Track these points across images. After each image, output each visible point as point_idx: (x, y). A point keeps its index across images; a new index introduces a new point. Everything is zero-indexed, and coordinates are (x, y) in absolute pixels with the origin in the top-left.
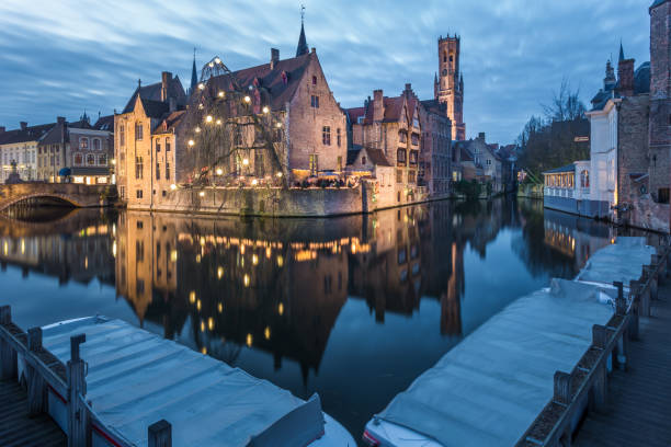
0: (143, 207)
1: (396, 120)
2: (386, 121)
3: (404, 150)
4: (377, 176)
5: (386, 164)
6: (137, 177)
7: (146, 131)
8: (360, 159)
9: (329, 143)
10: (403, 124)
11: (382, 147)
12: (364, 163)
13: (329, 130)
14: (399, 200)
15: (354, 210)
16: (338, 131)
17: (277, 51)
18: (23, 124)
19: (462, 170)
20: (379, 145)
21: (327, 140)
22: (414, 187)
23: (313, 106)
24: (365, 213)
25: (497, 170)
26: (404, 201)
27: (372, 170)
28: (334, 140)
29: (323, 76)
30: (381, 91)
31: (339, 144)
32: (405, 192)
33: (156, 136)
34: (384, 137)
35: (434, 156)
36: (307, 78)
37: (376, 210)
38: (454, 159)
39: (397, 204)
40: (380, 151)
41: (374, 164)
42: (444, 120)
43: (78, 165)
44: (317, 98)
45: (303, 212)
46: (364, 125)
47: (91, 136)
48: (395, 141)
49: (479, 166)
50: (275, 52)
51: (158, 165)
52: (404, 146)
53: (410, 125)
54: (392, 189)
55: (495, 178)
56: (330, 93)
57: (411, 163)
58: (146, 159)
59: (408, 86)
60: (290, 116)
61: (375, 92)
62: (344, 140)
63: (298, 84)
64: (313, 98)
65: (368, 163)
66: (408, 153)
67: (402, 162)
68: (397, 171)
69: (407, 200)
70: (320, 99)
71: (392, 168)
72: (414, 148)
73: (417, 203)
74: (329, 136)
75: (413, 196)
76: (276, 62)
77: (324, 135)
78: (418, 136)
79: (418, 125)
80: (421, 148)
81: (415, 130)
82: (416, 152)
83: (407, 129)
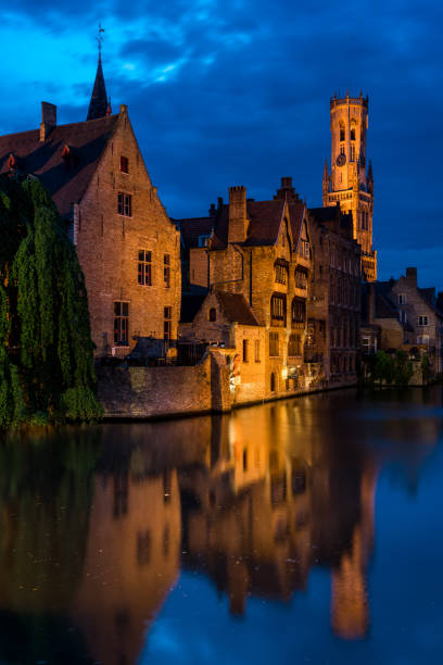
1: (270, 242)
2: (249, 244)
3: (283, 297)
4: (236, 342)
5: (250, 320)
8: (207, 312)
9: (149, 283)
10: (281, 250)
11: (244, 292)
12: (213, 319)
13: (149, 259)
14: (273, 387)
15: (196, 407)
16: (166, 259)
17: (54, 108)
19: (378, 332)
20: (239, 287)
21: (145, 276)
22: (298, 364)
23: (120, 211)
24: (216, 413)
25: (438, 335)
26: (281, 391)
27: (226, 335)
28: (158, 276)
30: (241, 188)
31: (167, 280)
32: (284, 373)
34: (248, 272)
35: (331, 308)
36: (111, 159)
37: (239, 407)
38: (365, 315)
39: (270, 396)
40: (241, 297)
41: (231, 321)
42: (348, 245)
44: (129, 199)
46: (214, 249)
48: (268, 281)
49: (408, 327)
50: (49, 109)
52: (283, 289)
53: (292, 251)
54: (262, 366)
55: (433, 348)
57: (293, 321)
59: (287, 181)
60: (79, 229)
61: (233, 190)
62: (176, 277)
63: (95, 169)
64: (120, 197)
65: (220, 320)
66: (289, 303)
67: (278, 318)
68: (271, 335)
69: (288, 387)
70: (133, 201)
71: (262, 330)
72: (299, 293)
73: (304, 394)
74: (149, 268)
75: (296, 381)
76: (51, 128)
77: (140, 267)
78: (306, 271)
79: (307, 253)
80: (312, 293)
81: (302, 262)
82: (303, 302)
83: (287, 259)
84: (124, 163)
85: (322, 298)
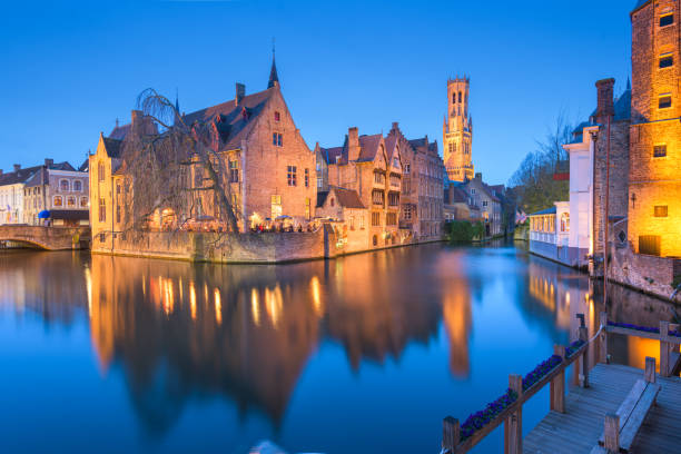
0: (105, 251)
1: (370, 159)
2: (360, 161)
3: (382, 191)
4: (345, 219)
5: (359, 205)
6: (101, 220)
7: (108, 172)
8: (329, 201)
9: (295, 184)
10: (379, 163)
11: (357, 189)
12: (332, 205)
13: (295, 170)
14: (375, 242)
15: (313, 256)
16: (307, 171)
17: (244, 86)
18: (17, 166)
19: (456, 211)
20: (354, 186)
21: (292, 180)
22: (393, 230)
23: (275, 143)
24: (326, 258)
25: (494, 212)
26: (381, 244)
27: (340, 213)
28: (301, 180)
29: (287, 112)
30: (355, 129)
31: (307, 184)
32: (384, 236)
33: (116, 178)
34: (358, 177)
35: (422, 198)
36: (269, 113)
37: (344, 255)
38: (446, 201)
39: (373, 247)
40: (354, 192)
41: (343, 206)
42: (433, 160)
43: (57, 208)
44: (280, 136)
45: (254, 258)
46: (341, 165)
47: (72, 178)
48: (370, 181)
49: (475, 208)
50: (240, 88)
51: (118, 208)
52: (381, 187)
53: (388, 165)
54: (366, 232)
55: (492, 221)
56: (297, 130)
57: (390, 205)
58: (108, 201)
59: (395, 124)
60: (247, 155)
61: (350, 130)
62: (314, 181)
63: (257, 120)
64: (275, 135)
65: (337, 205)
66: (386, 195)
67: (378, 204)
68: (374, 214)
69: (387, 242)
70: (284, 137)
71: (366, 211)
72: (393, 188)
73: (399, 247)
74: (294, 176)
75: (393, 239)
76: (241, 97)
77: (289, 176)
78: (398, 176)
79: (399, 165)
80: (404, 189)
81: (395, 171)
82: (397, 194)
83: (384, 169)
84: (277, 116)
85: (414, 192)
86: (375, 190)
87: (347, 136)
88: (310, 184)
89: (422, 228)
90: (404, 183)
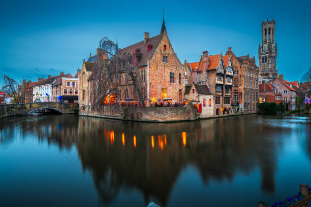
0: (85, 114)
3: (222, 85)
4: (201, 100)
5: (209, 93)
6: (83, 100)
7: (86, 78)
8: (191, 91)
9: (174, 82)
10: (220, 70)
12: (194, 93)
13: (174, 74)
14: (217, 113)
16: (180, 75)
17: (149, 33)
18: (49, 76)
19: (266, 97)
20: (206, 83)
21: (172, 80)
22: (228, 106)
23: (163, 61)
25: (291, 97)
26: (221, 114)
27: (198, 97)
28: (177, 80)
29: (170, 45)
30: (207, 52)
31: (180, 82)
32: (222, 109)
33: (90, 80)
34: (208, 78)
35: (245, 89)
36: (161, 46)
37: (199, 119)
39: (216, 116)
40: (206, 86)
42: (253, 68)
43: (65, 94)
44: (167, 57)
46: (198, 72)
47: (71, 81)
48: (215, 80)
49: (279, 95)
50: (147, 34)
51: (91, 94)
52: (221, 83)
53: (225, 71)
54: (212, 107)
55: (290, 102)
56: (175, 54)
57: (225, 93)
58: (86, 91)
59: (230, 48)
60: (149, 67)
63: (155, 50)
64: (164, 57)
65: (196, 93)
66: (224, 88)
67: (219, 92)
68: (216, 98)
69: (224, 113)
71: (212, 96)
72: (228, 84)
73: (231, 116)
74: (173, 78)
75: (228, 112)
76: (147, 40)
77: (171, 77)
78: (231, 77)
79: (232, 71)
80: (234, 84)
81: (229, 74)
82: (231, 87)
83: (223, 73)
84: (165, 47)
85: (241, 85)
86: (217, 85)
87: (202, 56)
88: (182, 82)
89: (245, 106)
90: (234, 81)
